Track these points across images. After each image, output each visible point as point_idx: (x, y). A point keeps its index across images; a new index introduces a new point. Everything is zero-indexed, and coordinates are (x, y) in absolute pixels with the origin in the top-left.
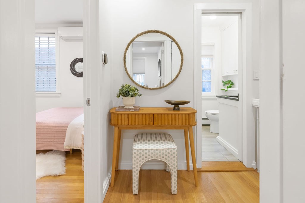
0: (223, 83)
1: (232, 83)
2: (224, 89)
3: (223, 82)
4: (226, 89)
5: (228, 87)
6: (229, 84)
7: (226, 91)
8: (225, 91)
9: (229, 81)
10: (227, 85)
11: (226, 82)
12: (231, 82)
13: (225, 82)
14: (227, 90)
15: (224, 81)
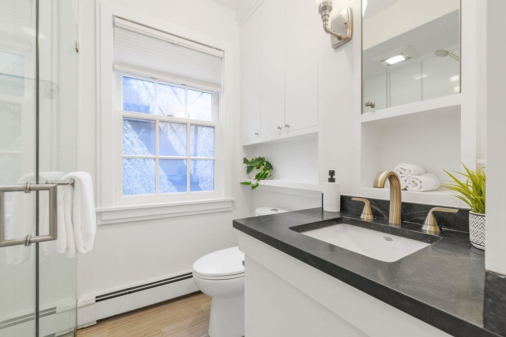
0: (246, 165)
1: (269, 166)
2: (248, 181)
3: (246, 161)
4: (254, 182)
5: (258, 177)
6: (262, 167)
7: (254, 187)
8: (250, 187)
9: (261, 160)
10: (256, 172)
11: (253, 161)
12: (265, 163)
13: (251, 163)
14: (258, 185)
15: (250, 160)
